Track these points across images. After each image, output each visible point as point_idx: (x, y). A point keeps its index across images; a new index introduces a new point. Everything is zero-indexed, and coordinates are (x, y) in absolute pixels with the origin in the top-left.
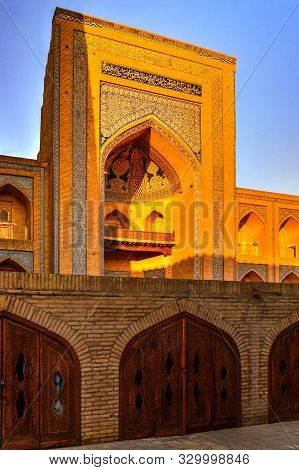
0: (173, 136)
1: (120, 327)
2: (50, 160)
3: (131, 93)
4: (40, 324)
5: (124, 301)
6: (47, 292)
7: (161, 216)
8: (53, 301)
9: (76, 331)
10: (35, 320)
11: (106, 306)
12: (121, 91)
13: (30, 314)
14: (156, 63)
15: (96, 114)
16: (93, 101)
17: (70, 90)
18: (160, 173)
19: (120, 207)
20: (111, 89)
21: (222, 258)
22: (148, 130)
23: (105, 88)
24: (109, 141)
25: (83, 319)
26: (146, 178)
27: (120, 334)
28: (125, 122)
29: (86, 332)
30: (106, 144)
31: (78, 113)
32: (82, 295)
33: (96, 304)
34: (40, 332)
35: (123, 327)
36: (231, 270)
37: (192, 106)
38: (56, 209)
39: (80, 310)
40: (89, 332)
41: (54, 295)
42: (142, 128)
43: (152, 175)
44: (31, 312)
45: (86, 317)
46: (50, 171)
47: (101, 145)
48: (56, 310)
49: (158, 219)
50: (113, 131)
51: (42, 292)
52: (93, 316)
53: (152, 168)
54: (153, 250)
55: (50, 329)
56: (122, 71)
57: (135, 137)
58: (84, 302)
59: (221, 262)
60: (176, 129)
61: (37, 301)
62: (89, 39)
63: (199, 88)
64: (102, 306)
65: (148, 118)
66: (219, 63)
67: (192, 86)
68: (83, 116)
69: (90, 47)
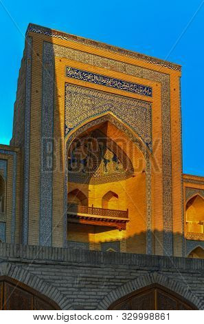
0: (127, 129)
1: (101, 294)
2: (21, 146)
3: (91, 93)
4: (34, 288)
5: (104, 272)
6: (40, 262)
7: (116, 196)
8: (46, 269)
9: (64, 295)
10: (31, 284)
11: (89, 276)
12: (83, 91)
13: (27, 279)
14: (112, 69)
15: (61, 109)
16: (60, 99)
17: (40, 89)
18: (115, 159)
19: (80, 187)
20: (74, 89)
21: (172, 234)
22: (106, 123)
23: (69, 88)
24: (72, 132)
25: (71, 285)
26: (103, 163)
27: (101, 300)
28: (86, 116)
29: (73, 296)
30: (70, 134)
31: (46, 109)
32: (70, 265)
33: (81, 272)
34: (34, 295)
35: (103, 294)
36: (180, 245)
37: (143, 105)
38: (27, 187)
39: (67, 278)
40: (75, 297)
41: (46, 264)
42: (101, 121)
43: (109, 161)
44: (28, 277)
45: (73, 284)
46: (22, 155)
47: (65, 135)
48: (48, 277)
49: (114, 198)
50: (76, 123)
51: (37, 261)
52: (79, 283)
53: (109, 155)
54: (109, 224)
55: (43, 293)
56: (84, 74)
57: (94, 129)
58: (71, 271)
59: (170, 238)
60: (130, 123)
61: (33, 269)
62: (56, 49)
63: (150, 89)
64: (86, 275)
65: (106, 113)
66: (166, 69)
67: (144, 88)
68: (50, 111)
69: (57, 55)
